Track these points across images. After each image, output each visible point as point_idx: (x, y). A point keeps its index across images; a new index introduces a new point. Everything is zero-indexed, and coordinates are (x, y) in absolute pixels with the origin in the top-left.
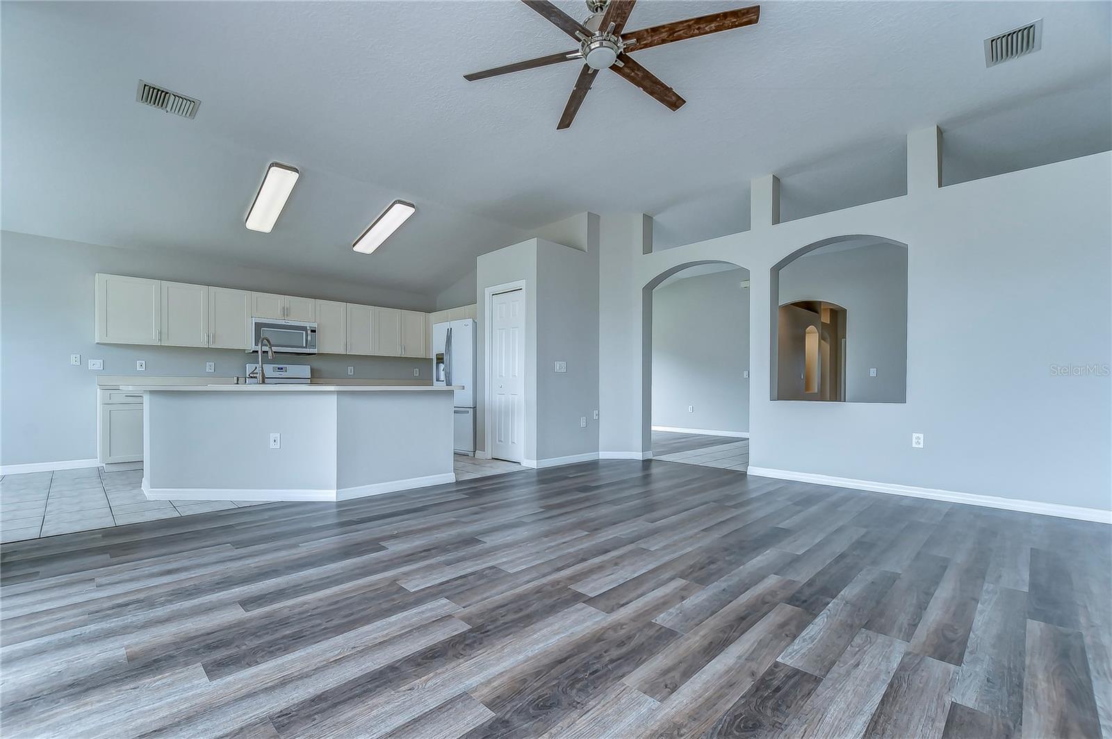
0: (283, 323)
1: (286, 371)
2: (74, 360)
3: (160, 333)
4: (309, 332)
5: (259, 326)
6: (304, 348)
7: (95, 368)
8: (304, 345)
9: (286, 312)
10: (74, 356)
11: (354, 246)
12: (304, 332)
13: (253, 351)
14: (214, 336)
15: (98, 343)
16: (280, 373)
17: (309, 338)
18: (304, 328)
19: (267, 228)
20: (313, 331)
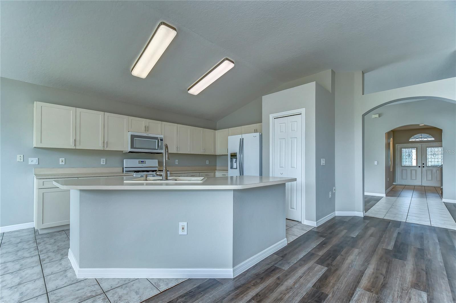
0: (145, 135)
1: (145, 163)
2: (19, 158)
3: (75, 141)
4: (160, 140)
5: (133, 137)
6: (157, 149)
7: (33, 163)
8: (157, 148)
9: (147, 129)
10: (19, 156)
11: (189, 90)
12: (157, 141)
13: (129, 152)
14: (107, 143)
15: (35, 147)
16: (142, 164)
17: (160, 144)
18: (156, 138)
19: (144, 75)
20: (161, 140)
